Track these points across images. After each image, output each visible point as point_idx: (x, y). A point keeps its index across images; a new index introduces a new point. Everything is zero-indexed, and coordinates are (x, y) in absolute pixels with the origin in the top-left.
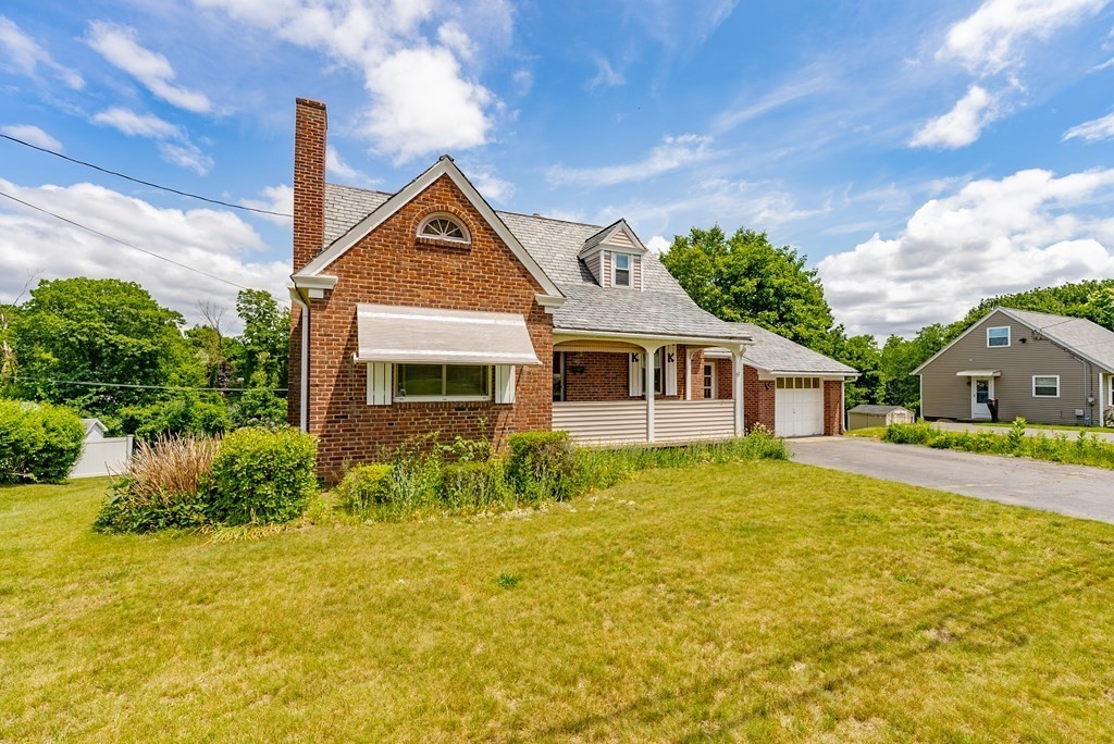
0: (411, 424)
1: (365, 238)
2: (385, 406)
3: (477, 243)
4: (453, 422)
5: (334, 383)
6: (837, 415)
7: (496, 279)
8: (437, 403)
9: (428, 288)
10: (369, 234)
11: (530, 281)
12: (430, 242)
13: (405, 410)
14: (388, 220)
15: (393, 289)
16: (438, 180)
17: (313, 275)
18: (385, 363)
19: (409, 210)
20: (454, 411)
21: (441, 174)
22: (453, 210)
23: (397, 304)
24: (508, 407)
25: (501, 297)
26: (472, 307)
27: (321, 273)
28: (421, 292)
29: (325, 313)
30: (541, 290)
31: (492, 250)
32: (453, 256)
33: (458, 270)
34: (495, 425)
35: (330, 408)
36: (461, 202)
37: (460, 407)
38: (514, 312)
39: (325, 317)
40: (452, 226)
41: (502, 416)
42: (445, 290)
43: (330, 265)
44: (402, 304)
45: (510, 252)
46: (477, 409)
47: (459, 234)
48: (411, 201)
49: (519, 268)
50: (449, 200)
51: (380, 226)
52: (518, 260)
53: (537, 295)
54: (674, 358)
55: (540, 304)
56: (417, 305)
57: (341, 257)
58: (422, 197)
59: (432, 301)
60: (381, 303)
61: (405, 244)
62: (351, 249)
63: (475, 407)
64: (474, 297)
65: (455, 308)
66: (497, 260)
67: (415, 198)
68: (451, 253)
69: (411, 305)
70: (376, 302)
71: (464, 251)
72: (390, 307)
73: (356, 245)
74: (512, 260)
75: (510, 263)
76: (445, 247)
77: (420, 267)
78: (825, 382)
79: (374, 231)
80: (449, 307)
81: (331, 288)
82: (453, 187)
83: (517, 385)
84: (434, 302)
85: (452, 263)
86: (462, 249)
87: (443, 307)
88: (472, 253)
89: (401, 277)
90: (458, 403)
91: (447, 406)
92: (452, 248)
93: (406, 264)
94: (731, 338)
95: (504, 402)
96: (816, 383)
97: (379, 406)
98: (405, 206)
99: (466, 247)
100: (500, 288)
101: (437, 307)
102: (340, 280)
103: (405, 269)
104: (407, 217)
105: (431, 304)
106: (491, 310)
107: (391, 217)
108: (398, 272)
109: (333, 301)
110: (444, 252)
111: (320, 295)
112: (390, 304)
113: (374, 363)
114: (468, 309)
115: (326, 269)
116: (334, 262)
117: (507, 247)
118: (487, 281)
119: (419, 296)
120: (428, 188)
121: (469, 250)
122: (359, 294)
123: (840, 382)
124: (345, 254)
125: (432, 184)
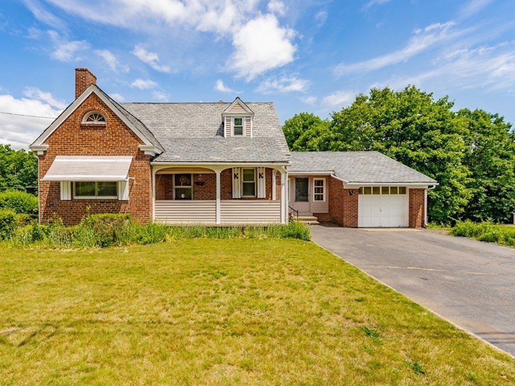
0: (81, 209)
1: (59, 127)
2: (69, 201)
3: (109, 123)
4: (99, 209)
5: (48, 190)
6: (420, 214)
7: (118, 139)
8: (91, 200)
9: (87, 147)
10: (61, 125)
11: (136, 139)
12: (87, 125)
13: (77, 202)
14: (68, 117)
15: (71, 149)
16: (90, 96)
17: (39, 145)
18: (67, 181)
19: (78, 112)
20: (99, 203)
21: (91, 92)
22: (97, 109)
23: (73, 155)
24: (126, 202)
25: (122, 148)
26: (107, 154)
27: (42, 144)
28: (83, 149)
29: (44, 161)
30: (143, 143)
31: (116, 125)
32: (98, 130)
33: (100, 137)
34: (119, 211)
35: (47, 201)
36: (101, 104)
37: (102, 202)
38: (128, 155)
39: (44, 162)
40: (100, 116)
41: (123, 206)
42: (94, 147)
43: (46, 140)
44: (75, 155)
45: (126, 125)
46: (110, 203)
47: (103, 120)
48: (78, 107)
49: (130, 133)
50: (95, 104)
51: (65, 121)
52: (130, 129)
53: (140, 146)
54: (264, 175)
55: (141, 150)
56: (82, 155)
57: (50, 136)
58: (83, 105)
59: (88, 153)
60: (67, 155)
61: (76, 127)
62: (53, 133)
63: (109, 201)
64: (108, 149)
65: (99, 155)
66: (119, 130)
67: (80, 106)
68: (96, 129)
69: (79, 155)
70: (64, 155)
71: (103, 127)
72: (69, 157)
73: (56, 130)
74: (126, 129)
75: (126, 131)
76: (94, 127)
77: (83, 137)
78: (410, 190)
79: (63, 123)
80: (96, 155)
81: (46, 150)
82: (97, 98)
83: (130, 191)
84: (89, 153)
85: (97, 134)
86: (102, 127)
87: (93, 155)
88: (107, 128)
89: (74, 143)
90: (101, 200)
91: (96, 201)
92: (96, 127)
93: (77, 136)
94: (273, 162)
95: (123, 199)
96: (403, 190)
97: (67, 201)
98: (76, 110)
99: (103, 126)
100: (121, 143)
101: (90, 155)
102: (50, 146)
103: (76, 139)
104: (77, 115)
105: (88, 154)
106: (117, 155)
107: (70, 116)
108: (73, 140)
109: (47, 155)
110: (94, 129)
111: (42, 153)
112: (70, 155)
113: (63, 181)
114: (105, 155)
115: (44, 142)
116: (47, 139)
117: (124, 123)
118: (114, 141)
119: (82, 150)
120: (85, 100)
121: (105, 127)
122: (57, 152)
123: (423, 190)
124: (51, 135)
125: (87, 98)
